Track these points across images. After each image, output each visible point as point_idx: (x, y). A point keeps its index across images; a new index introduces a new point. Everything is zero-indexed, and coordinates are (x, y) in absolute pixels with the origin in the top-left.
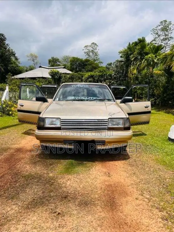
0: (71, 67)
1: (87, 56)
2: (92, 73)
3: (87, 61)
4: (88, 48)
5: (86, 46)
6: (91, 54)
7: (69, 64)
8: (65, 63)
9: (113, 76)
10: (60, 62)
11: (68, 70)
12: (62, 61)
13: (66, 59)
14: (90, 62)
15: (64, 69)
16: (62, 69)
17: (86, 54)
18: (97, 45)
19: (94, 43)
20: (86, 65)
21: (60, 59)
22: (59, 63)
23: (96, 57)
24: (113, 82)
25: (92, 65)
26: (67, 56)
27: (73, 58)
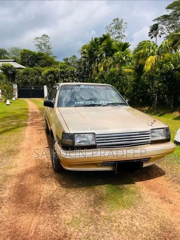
0: (22, 60)
1: (39, 49)
2: (52, 69)
3: (40, 54)
4: (39, 40)
5: (36, 38)
6: (43, 47)
7: (19, 58)
8: (14, 56)
9: (76, 73)
10: (8, 54)
11: (19, 63)
12: (11, 53)
13: (15, 51)
14: (44, 56)
15: (14, 62)
16: (12, 62)
17: (38, 47)
18: (49, 37)
19: (45, 35)
20: (40, 59)
21: (8, 51)
22: (7, 56)
23: (49, 51)
24: (76, 79)
25: (47, 59)
26: (16, 48)
27: (24, 50)
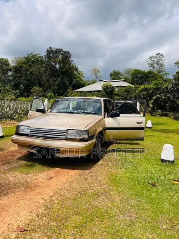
0: (132, 79)
1: (151, 68)
3: (150, 73)
4: (152, 59)
5: (150, 57)
6: (156, 65)
7: (130, 78)
8: (127, 76)
9: (170, 89)
10: (121, 75)
11: (129, 83)
12: (124, 74)
13: (128, 71)
14: (153, 74)
15: (124, 82)
16: (122, 82)
17: (150, 65)
18: (163, 55)
19: (159, 54)
20: (149, 77)
21: (122, 72)
22: (120, 77)
23: (162, 68)
24: (169, 95)
25: (155, 77)
26: (129, 69)
27: (135, 70)
